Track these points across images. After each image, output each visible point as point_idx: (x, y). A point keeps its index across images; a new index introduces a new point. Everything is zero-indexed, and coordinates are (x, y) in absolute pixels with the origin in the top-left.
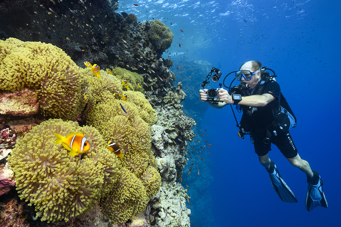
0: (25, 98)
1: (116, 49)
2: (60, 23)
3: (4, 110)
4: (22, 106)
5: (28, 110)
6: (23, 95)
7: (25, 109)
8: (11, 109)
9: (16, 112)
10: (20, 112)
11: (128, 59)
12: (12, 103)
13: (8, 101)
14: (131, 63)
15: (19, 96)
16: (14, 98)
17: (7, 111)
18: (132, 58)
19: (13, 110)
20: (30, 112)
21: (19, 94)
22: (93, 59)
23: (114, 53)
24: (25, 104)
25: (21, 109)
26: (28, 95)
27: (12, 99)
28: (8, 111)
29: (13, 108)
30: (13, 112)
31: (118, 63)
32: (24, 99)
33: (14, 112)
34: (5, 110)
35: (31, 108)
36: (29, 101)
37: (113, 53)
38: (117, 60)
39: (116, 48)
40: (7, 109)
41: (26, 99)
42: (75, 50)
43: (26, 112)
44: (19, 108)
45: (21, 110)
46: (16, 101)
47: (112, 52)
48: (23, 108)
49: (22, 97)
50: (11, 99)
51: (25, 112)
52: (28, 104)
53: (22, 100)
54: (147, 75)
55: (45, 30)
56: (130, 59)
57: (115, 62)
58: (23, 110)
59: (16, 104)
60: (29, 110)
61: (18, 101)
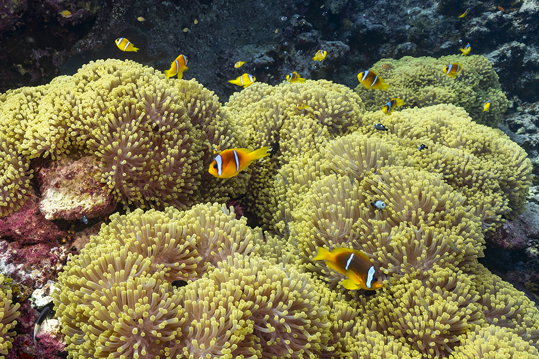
0: (81, 181)
1: (374, 16)
2: (212, 20)
3: (49, 211)
4: (78, 197)
5: (88, 203)
6: (78, 176)
7: (83, 202)
8: (59, 208)
9: (68, 210)
10: (74, 209)
11: (421, 26)
12: (61, 196)
13: (54, 193)
14: (435, 34)
15: (71, 179)
16: (64, 185)
17: (54, 213)
18: (435, 17)
19: (63, 208)
20: (94, 208)
21: (70, 176)
22: (309, 69)
23: (370, 27)
24: (82, 192)
25: (77, 204)
26: (85, 174)
27: (59, 187)
28: (55, 211)
29: (63, 205)
30: (62, 211)
31: (393, 51)
32: (79, 183)
33: (65, 211)
34: (51, 211)
35: (93, 198)
36: (88, 185)
37: (368, 29)
38: (388, 45)
39: (375, 11)
40: (53, 208)
41: (82, 183)
42: (254, 65)
43: (85, 208)
44: (73, 203)
45: (77, 206)
46: (66, 189)
47: (365, 27)
48: (79, 200)
49: (76, 179)
50: (60, 189)
51: (83, 207)
52: (86, 191)
53: (77, 186)
54: (513, 48)
55: (181, 49)
56: (429, 24)
57: (383, 52)
58: (79, 204)
59: (67, 195)
60: (90, 204)
61: (70, 189)
